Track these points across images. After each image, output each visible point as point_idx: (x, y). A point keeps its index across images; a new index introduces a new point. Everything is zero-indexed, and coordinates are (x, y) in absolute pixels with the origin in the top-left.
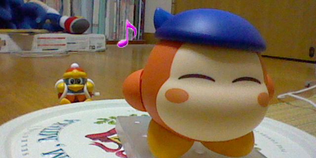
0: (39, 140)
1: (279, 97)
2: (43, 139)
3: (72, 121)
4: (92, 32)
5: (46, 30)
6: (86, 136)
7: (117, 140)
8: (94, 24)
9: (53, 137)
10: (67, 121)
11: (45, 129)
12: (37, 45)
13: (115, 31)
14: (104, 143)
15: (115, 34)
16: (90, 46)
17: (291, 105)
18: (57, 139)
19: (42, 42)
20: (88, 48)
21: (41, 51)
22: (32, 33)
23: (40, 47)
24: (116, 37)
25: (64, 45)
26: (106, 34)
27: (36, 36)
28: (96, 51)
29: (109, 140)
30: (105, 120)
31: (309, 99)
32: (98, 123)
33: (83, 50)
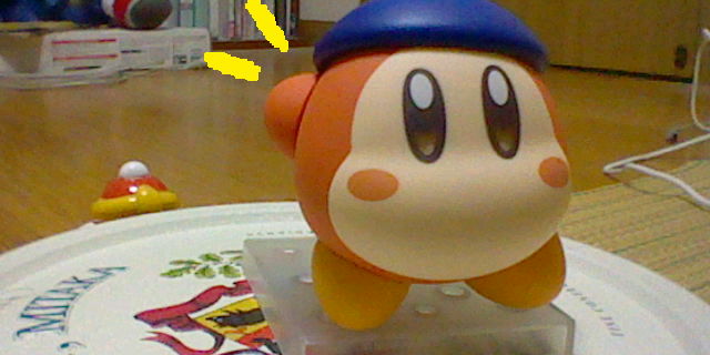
0: (18, 333)
1: (608, 168)
2: (28, 330)
3: (107, 272)
4: (179, 25)
5: (70, 24)
6: (136, 317)
7: (211, 324)
8: (184, 4)
9: (53, 322)
10: (96, 270)
11: (38, 299)
12: (51, 58)
13: (232, 18)
14: (178, 335)
15: (232, 26)
16: (174, 57)
17: (634, 188)
18: (62, 328)
19: (64, 51)
20: (171, 60)
21: (62, 74)
22: (38, 32)
23: (58, 62)
24: (235, 34)
25: (113, 56)
26: (211, 26)
27: (48, 38)
28: (189, 69)
29: (194, 325)
30: (191, 264)
31: (672, 174)
32: (172, 274)
33: (159, 67)
